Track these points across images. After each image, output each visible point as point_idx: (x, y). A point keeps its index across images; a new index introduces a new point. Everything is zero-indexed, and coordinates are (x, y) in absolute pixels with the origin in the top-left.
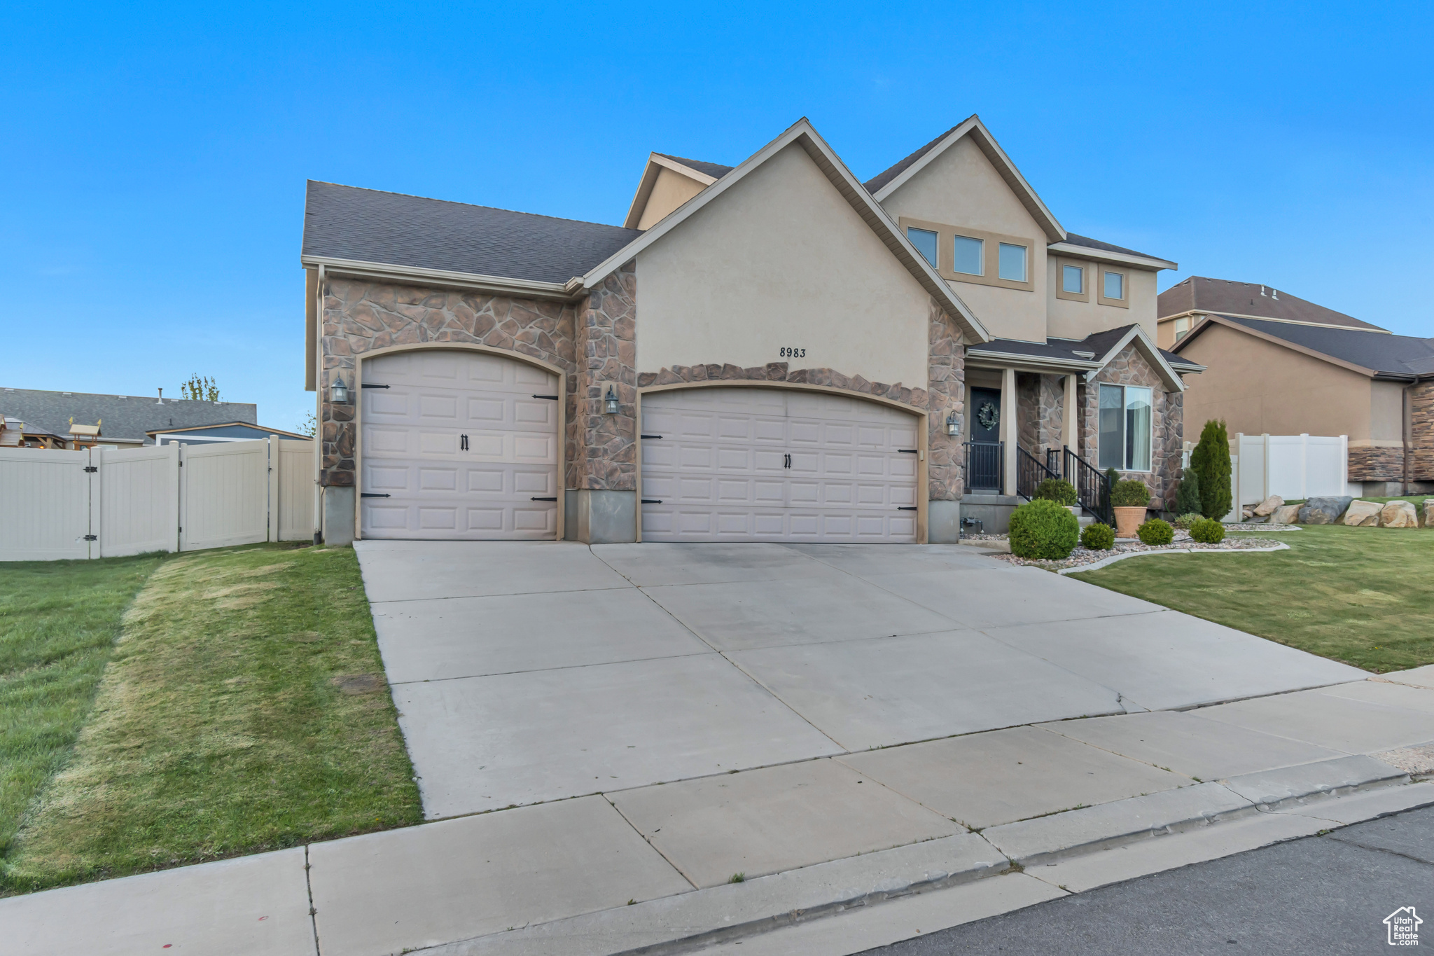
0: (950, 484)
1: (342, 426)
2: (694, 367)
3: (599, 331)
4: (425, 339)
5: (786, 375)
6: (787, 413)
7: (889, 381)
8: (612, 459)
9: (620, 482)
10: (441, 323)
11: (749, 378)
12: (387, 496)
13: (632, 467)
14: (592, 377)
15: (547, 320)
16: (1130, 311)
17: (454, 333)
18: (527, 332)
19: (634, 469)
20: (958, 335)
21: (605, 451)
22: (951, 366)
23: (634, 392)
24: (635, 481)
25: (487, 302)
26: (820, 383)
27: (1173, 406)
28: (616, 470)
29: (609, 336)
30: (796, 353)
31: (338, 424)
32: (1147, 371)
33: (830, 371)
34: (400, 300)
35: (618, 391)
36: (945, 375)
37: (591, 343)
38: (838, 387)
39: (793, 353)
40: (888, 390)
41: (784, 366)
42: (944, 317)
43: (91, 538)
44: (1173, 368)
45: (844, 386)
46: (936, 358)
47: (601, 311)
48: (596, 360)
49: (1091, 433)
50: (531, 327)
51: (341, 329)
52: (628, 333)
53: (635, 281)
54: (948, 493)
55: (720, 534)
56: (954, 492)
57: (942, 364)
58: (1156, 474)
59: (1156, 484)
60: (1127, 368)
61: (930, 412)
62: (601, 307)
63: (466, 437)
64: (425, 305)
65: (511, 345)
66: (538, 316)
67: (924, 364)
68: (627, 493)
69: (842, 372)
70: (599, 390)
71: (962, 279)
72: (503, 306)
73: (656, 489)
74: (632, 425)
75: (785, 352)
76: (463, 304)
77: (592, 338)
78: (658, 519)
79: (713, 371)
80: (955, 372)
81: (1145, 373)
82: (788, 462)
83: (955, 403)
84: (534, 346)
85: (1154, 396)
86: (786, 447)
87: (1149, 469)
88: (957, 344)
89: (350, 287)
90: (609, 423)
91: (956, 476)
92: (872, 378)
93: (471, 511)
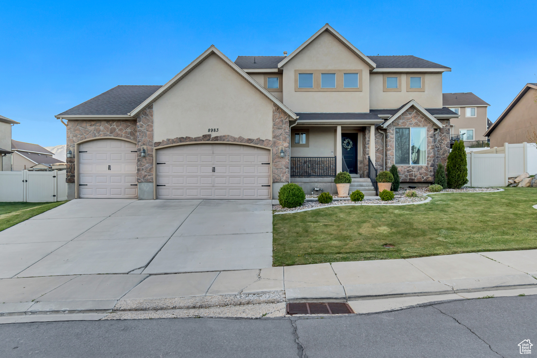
0: (283, 176)
1: (71, 164)
2: (174, 139)
3: (140, 129)
4: (95, 136)
5: (210, 138)
6: (213, 152)
7: (254, 137)
8: (145, 172)
9: (147, 179)
10: (100, 131)
11: (196, 141)
12: (87, 185)
13: (152, 174)
14: (138, 145)
15: (133, 127)
16: (426, 92)
17: (104, 134)
18: (126, 131)
19: (152, 175)
20: (286, 117)
21: (143, 169)
22: (283, 130)
23: (153, 149)
24: (153, 179)
25: (114, 123)
26: (224, 140)
27: (444, 134)
28: (146, 175)
29: (144, 131)
30: (215, 130)
31: (70, 164)
32: (423, 120)
33: (228, 136)
34: (87, 125)
35: (147, 149)
36: (280, 133)
37: (138, 134)
38: (232, 141)
39: (213, 130)
40: (253, 141)
41: (210, 136)
42: (279, 110)
43: (54, 196)
44: (435, 117)
45: (234, 141)
46: (276, 126)
47: (141, 123)
48: (139, 139)
49: (390, 150)
50: (127, 130)
51: (71, 136)
52: (150, 129)
53: (153, 112)
54: (282, 180)
55: (187, 196)
56: (284, 179)
57: (278, 129)
58: (429, 166)
59: (429, 170)
60: (411, 119)
61: (273, 148)
62: (141, 121)
63: (110, 166)
64: (95, 126)
65: (121, 136)
66: (130, 126)
67: (271, 130)
68: (151, 183)
69: (233, 136)
70: (140, 149)
71: (325, 91)
72: (119, 123)
73: (162, 181)
74: (152, 160)
75: (210, 130)
76: (106, 124)
77: (138, 132)
78: (163, 192)
79: (182, 139)
80: (285, 132)
81: (422, 121)
82: (214, 170)
83: (284, 144)
84: (129, 136)
85: (428, 131)
86: (213, 164)
87: (425, 164)
88: (286, 121)
89: (73, 123)
90: (144, 160)
91: (286, 173)
92: (246, 137)
93: (111, 189)
